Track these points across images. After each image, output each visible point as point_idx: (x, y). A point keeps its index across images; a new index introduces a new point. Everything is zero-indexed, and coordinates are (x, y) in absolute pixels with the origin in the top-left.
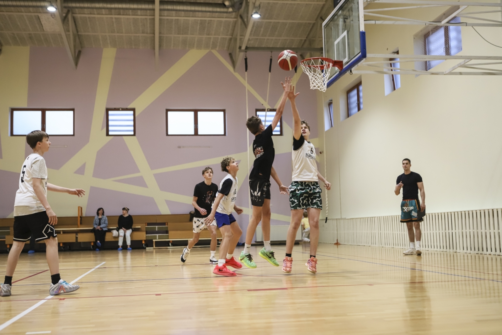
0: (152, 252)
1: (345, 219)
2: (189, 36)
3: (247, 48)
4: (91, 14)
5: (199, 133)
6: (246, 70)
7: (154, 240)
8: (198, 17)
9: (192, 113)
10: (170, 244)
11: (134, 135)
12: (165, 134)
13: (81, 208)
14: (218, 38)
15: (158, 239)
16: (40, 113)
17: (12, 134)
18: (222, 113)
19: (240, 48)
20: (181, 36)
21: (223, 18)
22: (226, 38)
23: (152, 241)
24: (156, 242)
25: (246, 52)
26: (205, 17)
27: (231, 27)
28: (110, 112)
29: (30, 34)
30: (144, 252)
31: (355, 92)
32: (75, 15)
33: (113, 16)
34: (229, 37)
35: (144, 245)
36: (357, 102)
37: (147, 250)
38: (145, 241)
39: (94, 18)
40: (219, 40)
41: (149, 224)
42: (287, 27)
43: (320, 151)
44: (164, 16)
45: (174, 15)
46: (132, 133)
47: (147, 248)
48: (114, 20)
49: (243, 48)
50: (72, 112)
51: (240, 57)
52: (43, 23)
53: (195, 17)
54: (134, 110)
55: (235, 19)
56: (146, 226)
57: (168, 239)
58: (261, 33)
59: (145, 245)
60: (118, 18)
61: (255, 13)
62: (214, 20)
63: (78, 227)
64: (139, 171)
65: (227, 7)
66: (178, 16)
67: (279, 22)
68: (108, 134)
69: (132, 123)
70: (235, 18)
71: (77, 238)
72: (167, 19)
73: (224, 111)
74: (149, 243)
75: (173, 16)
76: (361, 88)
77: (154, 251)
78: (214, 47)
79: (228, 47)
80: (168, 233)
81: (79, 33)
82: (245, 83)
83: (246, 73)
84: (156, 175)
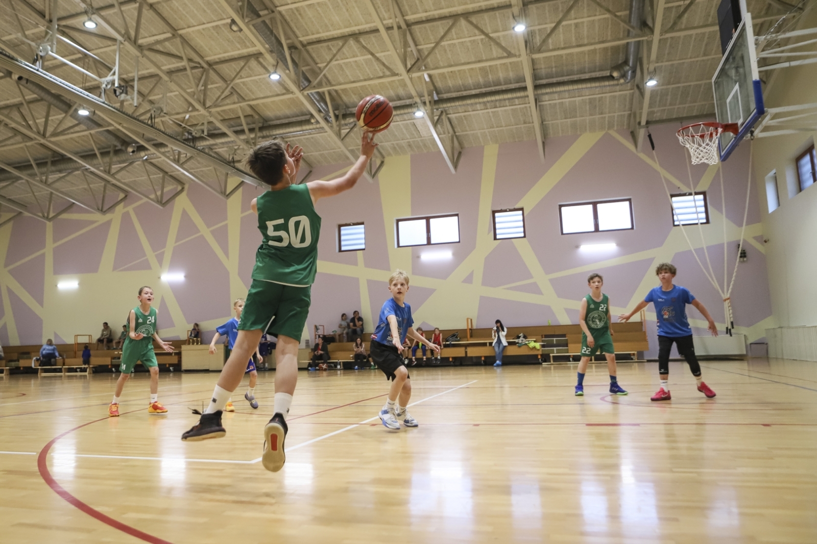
0: (550, 369)
1: (804, 327)
2: (578, 119)
3: (648, 123)
4: (465, 112)
5: (600, 229)
6: (653, 148)
7: (551, 355)
8: (585, 96)
9: (591, 206)
10: (571, 359)
11: (525, 237)
12: (560, 233)
13: (471, 320)
14: (614, 116)
15: (557, 353)
16: (424, 221)
17: (399, 246)
18: (627, 203)
19: (639, 123)
20: (569, 120)
21: (616, 91)
22: (625, 114)
23: (548, 356)
24: (553, 356)
25: (647, 127)
26: (594, 95)
27: (628, 99)
28: (497, 214)
29: (409, 142)
30: (541, 369)
31: (807, 158)
32: (449, 116)
33: (490, 110)
34: (627, 113)
35: (540, 360)
36: (811, 171)
37: (543, 366)
38: (541, 355)
39: (470, 115)
40: (616, 118)
41: (546, 336)
42: (702, 89)
43: (764, 240)
44: (546, 101)
45: (557, 98)
46: (522, 235)
47: (543, 363)
48: (491, 114)
49: (643, 123)
50: (456, 217)
51: (642, 134)
52: (419, 129)
53: (582, 96)
54: (522, 209)
55: (632, 91)
56: (542, 338)
57: (568, 353)
58: (668, 102)
59: (542, 360)
60: (495, 112)
61: (649, 80)
62: (606, 97)
63: (468, 341)
64: (532, 277)
65: (615, 78)
66: (562, 99)
67: (690, 86)
68: (495, 238)
69: (521, 224)
70: (631, 89)
71: (466, 352)
72: (550, 104)
73: (629, 200)
74: (546, 358)
75: (556, 100)
76: (815, 152)
77: (552, 368)
78: (611, 126)
79: (629, 124)
80: (567, 346)
81: (457, 134)
82: (657, 166)
83: (654, 151)
84: (551, 281)
